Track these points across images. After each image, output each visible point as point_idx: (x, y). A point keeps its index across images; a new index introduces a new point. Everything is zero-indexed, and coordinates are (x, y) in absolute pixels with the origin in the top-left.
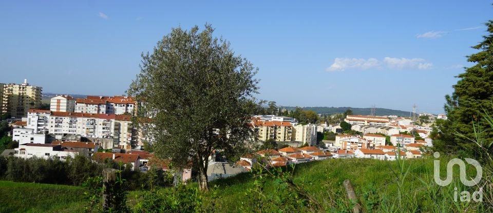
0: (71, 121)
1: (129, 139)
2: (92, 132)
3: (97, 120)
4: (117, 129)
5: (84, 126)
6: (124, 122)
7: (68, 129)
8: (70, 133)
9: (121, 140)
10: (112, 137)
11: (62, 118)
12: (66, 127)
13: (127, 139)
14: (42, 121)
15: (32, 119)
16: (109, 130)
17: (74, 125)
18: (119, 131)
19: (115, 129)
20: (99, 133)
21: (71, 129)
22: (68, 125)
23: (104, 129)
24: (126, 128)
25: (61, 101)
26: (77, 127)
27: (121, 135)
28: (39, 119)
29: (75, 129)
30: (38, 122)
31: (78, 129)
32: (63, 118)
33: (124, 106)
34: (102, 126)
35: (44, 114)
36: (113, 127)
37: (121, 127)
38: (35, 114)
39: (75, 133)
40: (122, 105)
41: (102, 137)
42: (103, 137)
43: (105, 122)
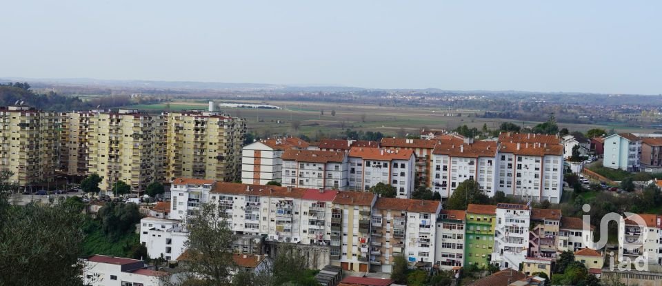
0: (248, 204)
1: (362, 250)
2: (289, 230)
3: (297, 202)
4: (338, 225)
5: (273, 216)
6: (351, 208)
7: (243, 221)
8: (248, 230)
9: (345, 249)
10: (328, 243)
11: (231, 199)
12: (239, 216)
13: (359, 249)
14: (196, 202)
15: (179, 199)
16: (322, 227)
17: (254, 213)
18: (341, 229)
19: (333, 225)
20: (302, 233)
21: (249, 221)
22: (244, 213)
23: (312, 223)
24: (356, 223)
25: (263, 154)
26: (261, 218)
27: (345, 239)
28: (190, 200)
29: (256, 222)
30: (189, 205)
31: (263, 223)
32: (234, 197)
33: (385, 166)
34: (308, 218)
35: (201, 188)
36: (329, 219)
37: (346, 221)
38: (184, 189)
39: (256, 230)
40: (382, 164)
41: (309, 243)
42: (312, 241)
43: (314, 209)
